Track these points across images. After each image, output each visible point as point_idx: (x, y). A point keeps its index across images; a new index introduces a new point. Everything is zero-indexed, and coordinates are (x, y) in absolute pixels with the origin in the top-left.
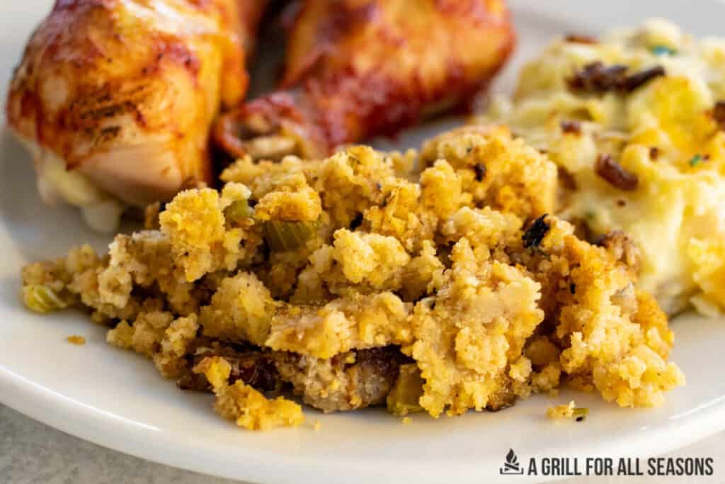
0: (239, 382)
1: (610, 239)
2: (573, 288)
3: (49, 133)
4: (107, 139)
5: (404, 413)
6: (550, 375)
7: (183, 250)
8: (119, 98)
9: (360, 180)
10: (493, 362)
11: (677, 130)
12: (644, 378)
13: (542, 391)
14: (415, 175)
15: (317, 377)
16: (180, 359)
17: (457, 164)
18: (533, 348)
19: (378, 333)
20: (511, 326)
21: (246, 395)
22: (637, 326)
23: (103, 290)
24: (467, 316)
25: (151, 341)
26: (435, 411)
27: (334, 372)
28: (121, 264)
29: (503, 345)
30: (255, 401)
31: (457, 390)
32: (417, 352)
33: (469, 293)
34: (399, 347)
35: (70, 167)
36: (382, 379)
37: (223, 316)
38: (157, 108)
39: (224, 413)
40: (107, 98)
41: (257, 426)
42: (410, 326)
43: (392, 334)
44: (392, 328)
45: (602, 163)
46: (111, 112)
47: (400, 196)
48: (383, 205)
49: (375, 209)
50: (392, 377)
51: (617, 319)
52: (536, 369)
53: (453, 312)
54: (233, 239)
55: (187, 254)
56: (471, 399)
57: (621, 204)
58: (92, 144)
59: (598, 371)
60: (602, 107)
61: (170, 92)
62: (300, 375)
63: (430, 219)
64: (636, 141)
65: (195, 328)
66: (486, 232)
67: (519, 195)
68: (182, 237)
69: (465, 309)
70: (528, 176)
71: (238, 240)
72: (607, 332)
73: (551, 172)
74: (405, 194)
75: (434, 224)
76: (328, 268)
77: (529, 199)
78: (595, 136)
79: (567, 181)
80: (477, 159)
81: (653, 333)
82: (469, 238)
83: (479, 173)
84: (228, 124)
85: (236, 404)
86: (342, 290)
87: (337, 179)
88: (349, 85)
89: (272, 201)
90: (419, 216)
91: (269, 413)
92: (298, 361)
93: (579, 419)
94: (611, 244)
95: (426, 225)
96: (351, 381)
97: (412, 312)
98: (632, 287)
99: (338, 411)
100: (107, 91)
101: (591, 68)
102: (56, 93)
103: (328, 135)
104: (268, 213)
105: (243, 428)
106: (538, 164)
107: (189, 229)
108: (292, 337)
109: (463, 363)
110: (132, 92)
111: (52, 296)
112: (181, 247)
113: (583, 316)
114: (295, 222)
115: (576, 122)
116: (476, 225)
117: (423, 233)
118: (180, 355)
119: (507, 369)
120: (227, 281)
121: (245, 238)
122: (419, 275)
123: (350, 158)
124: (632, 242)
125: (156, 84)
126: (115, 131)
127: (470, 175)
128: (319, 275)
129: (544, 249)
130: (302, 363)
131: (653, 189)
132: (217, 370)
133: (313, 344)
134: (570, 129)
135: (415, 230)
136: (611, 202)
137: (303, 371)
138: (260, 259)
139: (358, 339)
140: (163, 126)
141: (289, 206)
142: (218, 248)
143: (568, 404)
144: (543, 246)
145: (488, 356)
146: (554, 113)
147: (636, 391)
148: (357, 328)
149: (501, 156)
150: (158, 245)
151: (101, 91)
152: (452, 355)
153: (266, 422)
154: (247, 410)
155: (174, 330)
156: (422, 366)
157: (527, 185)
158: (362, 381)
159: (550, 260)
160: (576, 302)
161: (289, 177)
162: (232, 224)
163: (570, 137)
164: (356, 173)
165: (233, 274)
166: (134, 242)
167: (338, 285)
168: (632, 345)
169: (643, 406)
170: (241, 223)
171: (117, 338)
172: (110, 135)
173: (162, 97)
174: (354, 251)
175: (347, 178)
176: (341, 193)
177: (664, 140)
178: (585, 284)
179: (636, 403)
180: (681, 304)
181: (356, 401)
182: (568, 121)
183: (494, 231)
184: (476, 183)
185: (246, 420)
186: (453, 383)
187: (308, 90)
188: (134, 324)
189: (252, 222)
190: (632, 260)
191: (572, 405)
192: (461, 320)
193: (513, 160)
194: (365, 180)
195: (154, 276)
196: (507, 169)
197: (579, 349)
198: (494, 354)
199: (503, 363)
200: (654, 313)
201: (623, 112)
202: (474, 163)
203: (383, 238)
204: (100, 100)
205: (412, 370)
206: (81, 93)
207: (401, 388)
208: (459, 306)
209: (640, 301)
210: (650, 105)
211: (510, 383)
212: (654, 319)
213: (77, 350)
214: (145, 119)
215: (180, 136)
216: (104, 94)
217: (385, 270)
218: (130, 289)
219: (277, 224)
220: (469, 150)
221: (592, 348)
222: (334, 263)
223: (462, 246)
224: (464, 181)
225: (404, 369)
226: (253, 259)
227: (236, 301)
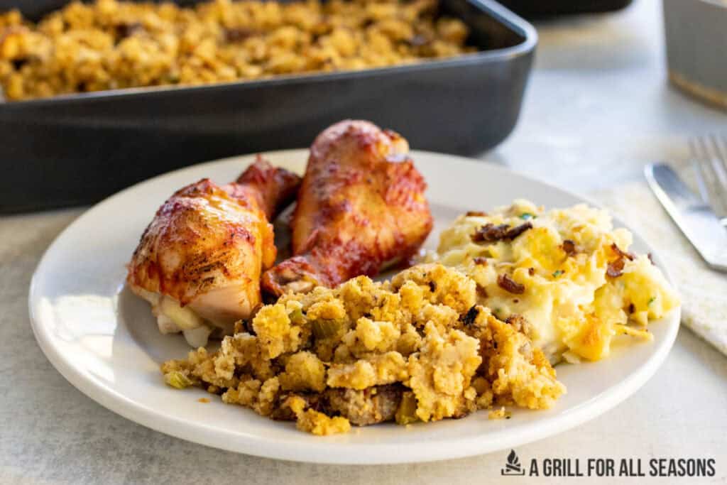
0: (311, 410)
1: (513, 318)
2: (496, 345)
3: (168, 285)
4: (207, 285)
5: (407, 421)
6: (487, 398)
7: (267, 340)
8: (212, 260)
9: (365, 294)
10: (456, 388)
11: (543, 258)
12: (543, 391)
13: (483, 408)
14: (396, 289)
15: (356, 403)
16: (271, 403)
17: (420, 283)
18: (475, 383)
19: (389, 374)
20: (464, 367)
21: (316, 416)
22: (535, 366)
23: (217, 370)
24: (439, 361)
25: (250, 397)
26: (425, 418)
27: (365, 400)
28: (229, 354)
29: (460, 378)
30: (322, 419)
31: (436, 405)
32: (413, 383)
33: (440, 347)
34: (401, 382)
35: (183, 304)
36: (392, 403)
37: (295, 375)
38: (234, 265)
39: (304, 428)
40: (205, 261)
41: (324, 433)
42: (407, 368)
43: (397, 375)
44: (397, 371)
45: (502, 278)
46: (208, 269)
47: (391, 301)
48: (381, 306)
49: (377, 309)
50: (398, 401)
51: (523, 362)
52: (479, 395)
53: (431, 359)
54: (295, 332)
55: (269, 342)
56: (445, 410)
57: (516, 301)
58: (198, 289)
59: (515, 391)
60: (497, 249)
61: (241, 255)
62: (345, 404)
63: (408, 314)
64: (520, 266)
65: (278, 384)
66: (442, 318)
67: (456, 299)
68: (267, 332)
69: (437, 358)
70: (461, 287)
71: (298, 333)
72: (518, 369)
73: (473, 286)
74: (393, 299)
75: (410, 317)
76: (354, 343)
77: (461, 302)
78: (494, 265)
79: (482, 292)
80: (430, 279)
81: (544, 370)
82: (433, 321)
83: (433, 287)
84: (271, 275)
85: (311, 421)
86: (363, 355)
87: (352, 295)
88: (338, 250)
89: (317, 308)
90: (402, 312)
91: (331, 425)
92: (344, 394)
93: (508, 418)
94: (514, 321)
95: (406, 316)
96: (375, 405)
97: (407, 361)
98: (529, 344)
99: (368, 425)
100: (204, 257)
101: (486, 228)
102: (172, 261)
103: (331, 279)
104: (315, 315)
105: (316, 434)
106: (465, 281)
107: (271, 326)
108: (342, 378)
109: (439, 389)
110: (219, 257)
111: (186, 378)
112: (266, 338)
113: (503, 360)
114: (330, 320)
115: (483, 258)
116: (436, 314)
117: (405, 321)
118: (270, 401)
119: (463, 394)
120: (294, 356)
121: (302, 331)
122: (407, 343)
123: (358, 282)
124: (525, 320)
125: (233, 251)
126: (211, 280)
127: (428, 288)
128: (349, 347)
129: (476, 325)
130: (347, 395)
131: (534, 291)
132: (298, 404)
133: (355, 381)
134: (479, 262)
135: (401, 320)
136: (510, 301)
137: (347, 400)
138: (310, 344)
139: (378, 378)
140: (240, 275)
141: (327, 309)
142: (287, 338)
143: (500, 409)
144: (476, 323)
145: (452, 384)
146: (468, 255)
147: (539, 399)
148: (378, 371)
149: (445, 276)
150: (249, 341)
151: (200, 257)
152: (432, 385)
153: (330, 430)
154: (318, 423)
155: (266, 387)
156: (415, 392)
157: (461, 292)
158: (381, 405)
159: (480, 331)
160: (499, 353)
161: (323, 295)
162: (293, 324)
163: (481, 266)
164: (362, 290)
165: (297, 352)
166: (235, 340)
167: (361, 353)
168: (533, 377)
169: (544, 408)
170: (298, 322)
171: (229, 397)
172: (208, 282)
173: (237, 259)
174: (370, 330)
175: (357, 294)
176: (354, 303)
177: (536, 264)
178: (503, 342)
179: (539, 406)
180: (557, 358)
181: (378, 417)
182: (477, 258)
183: (447, 316)
184: (431, 293)
185: (318, 430)
186: (434, 401)
187: (314, 254)
188: (239, 388)
189: (305, 322)
190: (527, 331)
191: (503, 409)
192: (436, 364)
193: (451, 278)
194: (368, 294)
195: (248, 359)
196: (448, 284)
197: (504, 378)
198: (456, 383)
199: (461, 388)
200: (543, 360)
201: (510, 251)
202: (429, 282)
203: (384, 323)
204: (201, 263)
205: (410, 395)
206: (188, 260)
207: (404, 407)
208: (434, 355)
209: (534, 353)
210: (525, 245)
211: (465, 401)
212: (543, 363)
213: (206, 406)
214: (229, 271)
215: (249, 281)
216: (203, 258)
217: (387, 341)
218: (234, 368)
219: (321, 322)
220: (424, 275)
221: (510, 378)
222: (357, 340)
223: (429, 325)
224: (424, 292)
225: (406, 395)
226: (306, 345)
227: (303, 366)
